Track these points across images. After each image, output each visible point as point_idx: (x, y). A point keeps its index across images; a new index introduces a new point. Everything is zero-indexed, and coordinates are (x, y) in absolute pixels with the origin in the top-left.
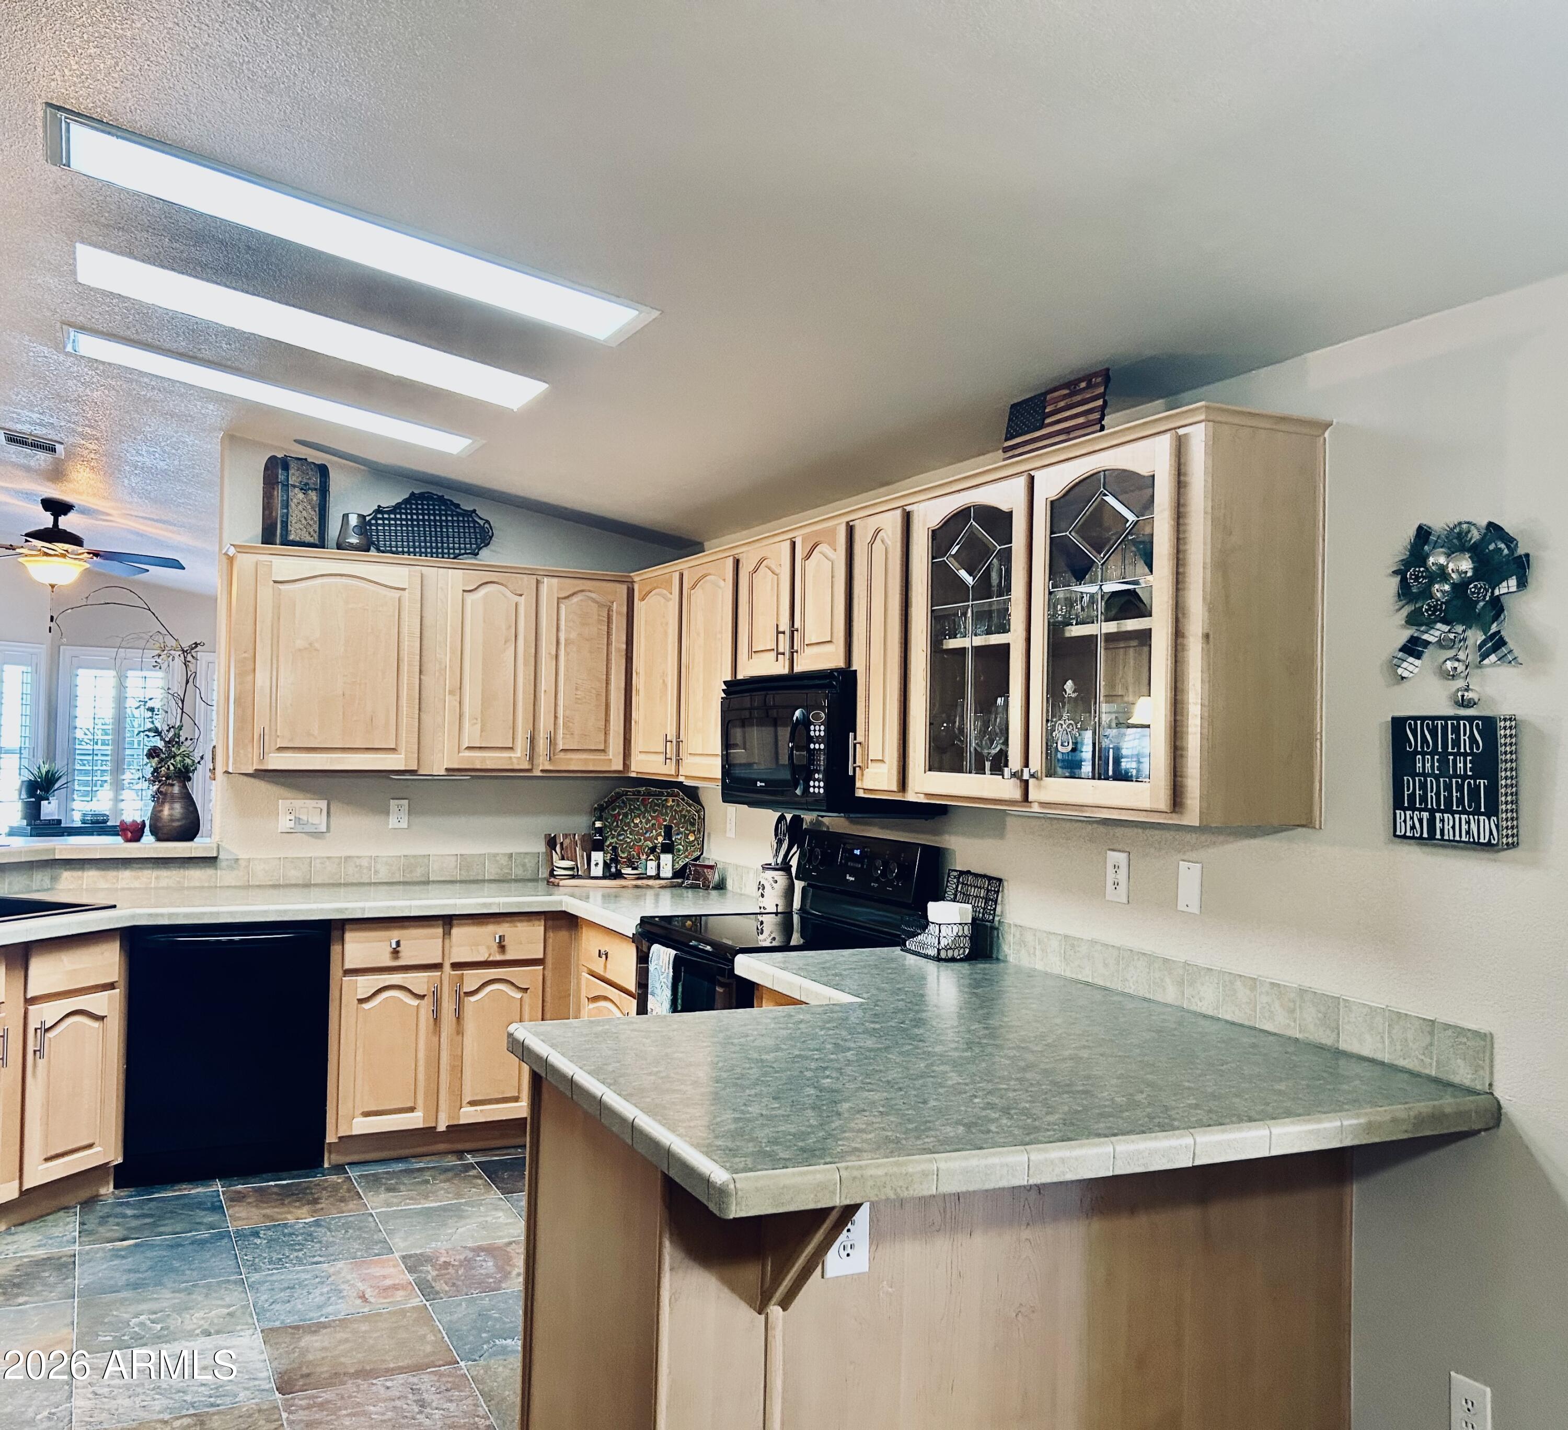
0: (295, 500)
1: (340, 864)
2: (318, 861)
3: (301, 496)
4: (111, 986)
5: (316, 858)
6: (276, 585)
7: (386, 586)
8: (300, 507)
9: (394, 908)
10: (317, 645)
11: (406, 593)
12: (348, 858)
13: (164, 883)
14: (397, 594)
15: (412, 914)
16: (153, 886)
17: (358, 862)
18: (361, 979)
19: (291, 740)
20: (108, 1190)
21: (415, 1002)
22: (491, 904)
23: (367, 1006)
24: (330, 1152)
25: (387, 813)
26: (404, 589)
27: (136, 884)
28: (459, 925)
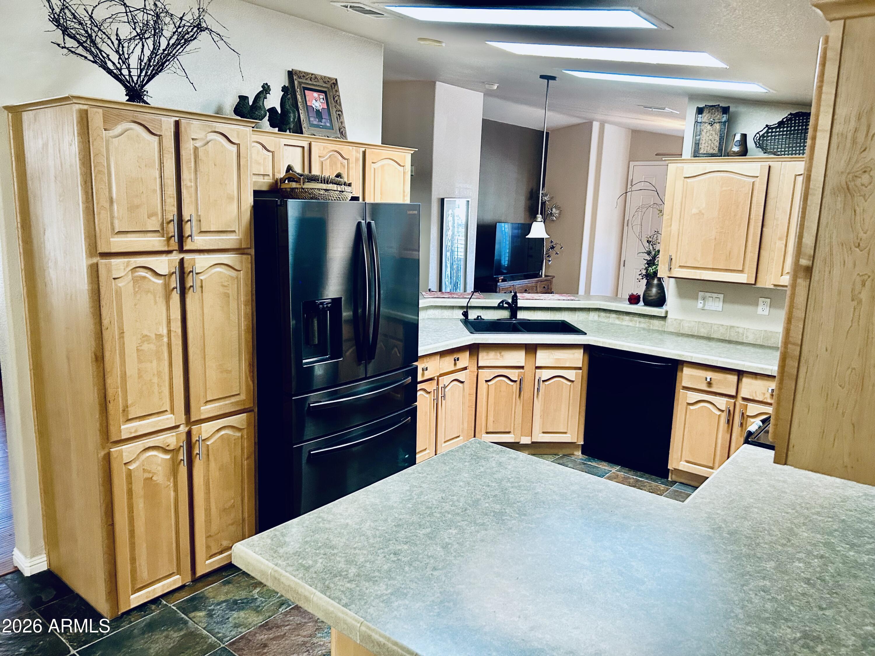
0: (705, 131)
1: (727, 329)
2: (716, 326)
3: (709, 127)
4: (580, 368)
5: (715, 324)
6: (686, 179)
7: (749, 176)
8: (708, 134)
9: (708, 360)
10: (703, 211)
11: (758, 179)
12: (732, 327)
13: (642, 325)
14: (753, 180)
15: (718, 365)
16: (637, 326)
17: (737, 330)
18: (690, 393)
19: (686, 262)
20: (578, 453)
21: (719, 413)
22: (766, 369)
23: (692, 407)
24: (672, 474)
25: (757, 305)
26: (757, 177)
27: (631, 324)
28: (747, 377)
